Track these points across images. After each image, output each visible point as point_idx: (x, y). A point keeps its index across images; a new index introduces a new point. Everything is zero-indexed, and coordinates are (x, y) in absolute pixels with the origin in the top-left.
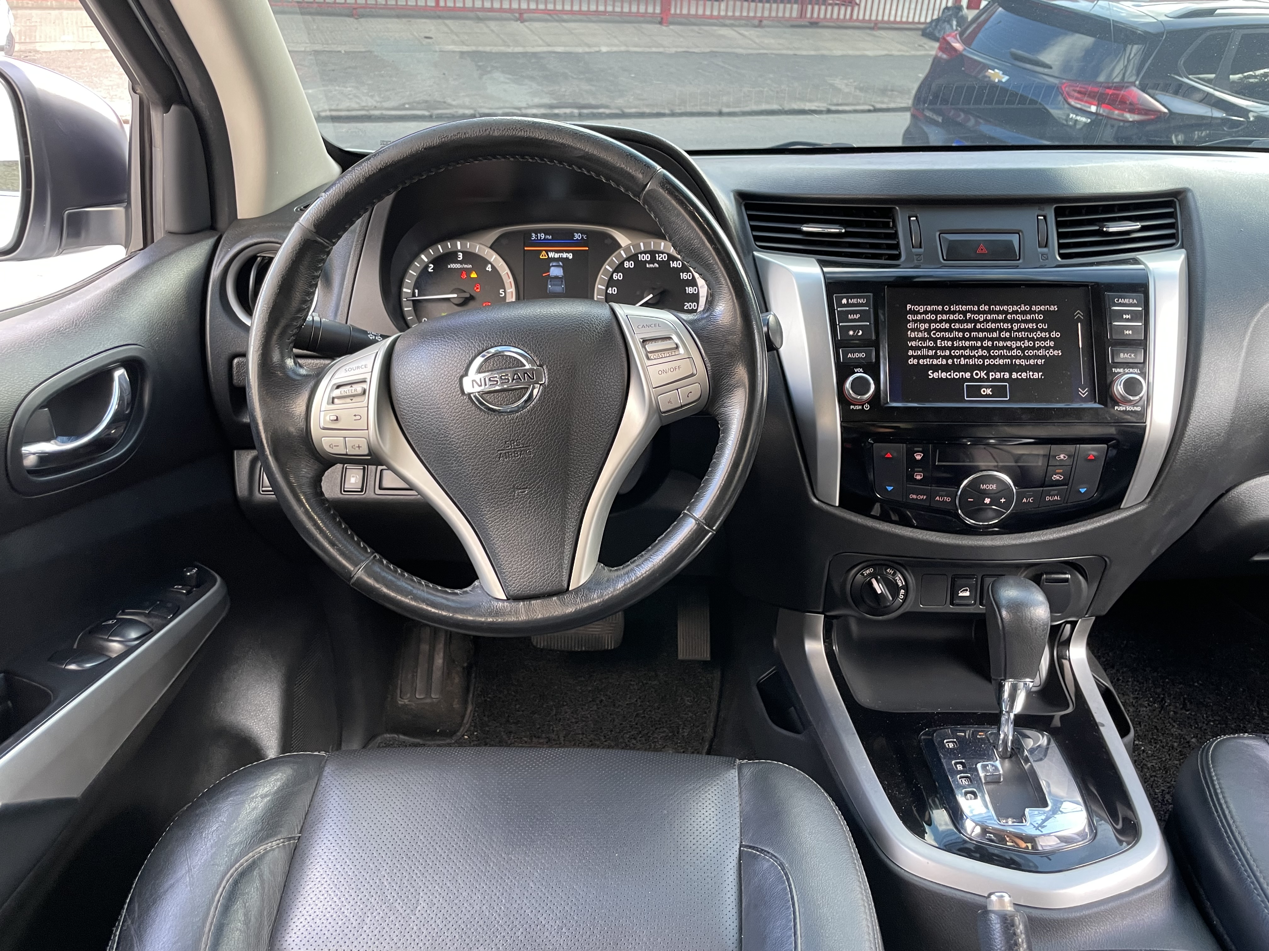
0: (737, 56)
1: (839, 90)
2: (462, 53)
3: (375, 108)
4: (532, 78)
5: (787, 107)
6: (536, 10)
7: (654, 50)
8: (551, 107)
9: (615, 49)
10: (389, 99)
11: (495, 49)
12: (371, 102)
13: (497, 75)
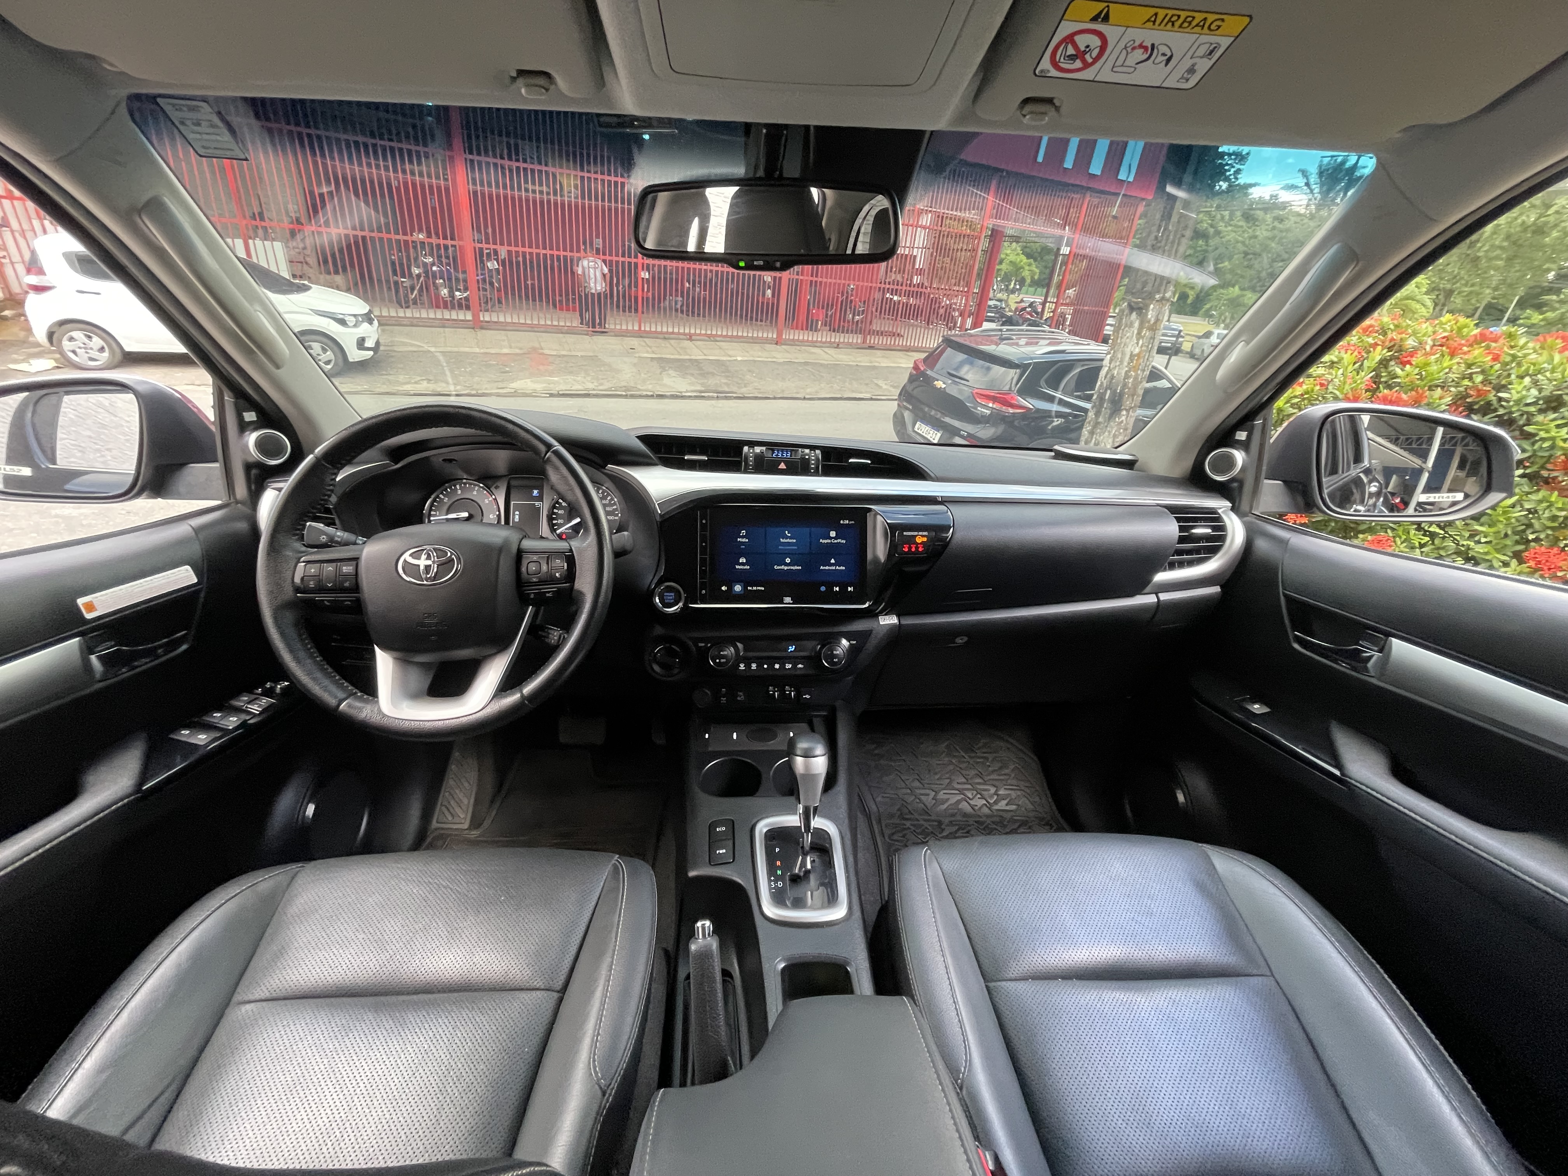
0: (822, 365)
1: (880, 387)
2: (652, 358)
3: (594, 390)
4: (692, 375)
5: (845, 396)
6: (700, 334)
7: (770, 360)
8: (701, 392)
9: (746, 359)
10: (601, 384)
11: (672, 357)
12: (591, 386)
13: (671, 372)
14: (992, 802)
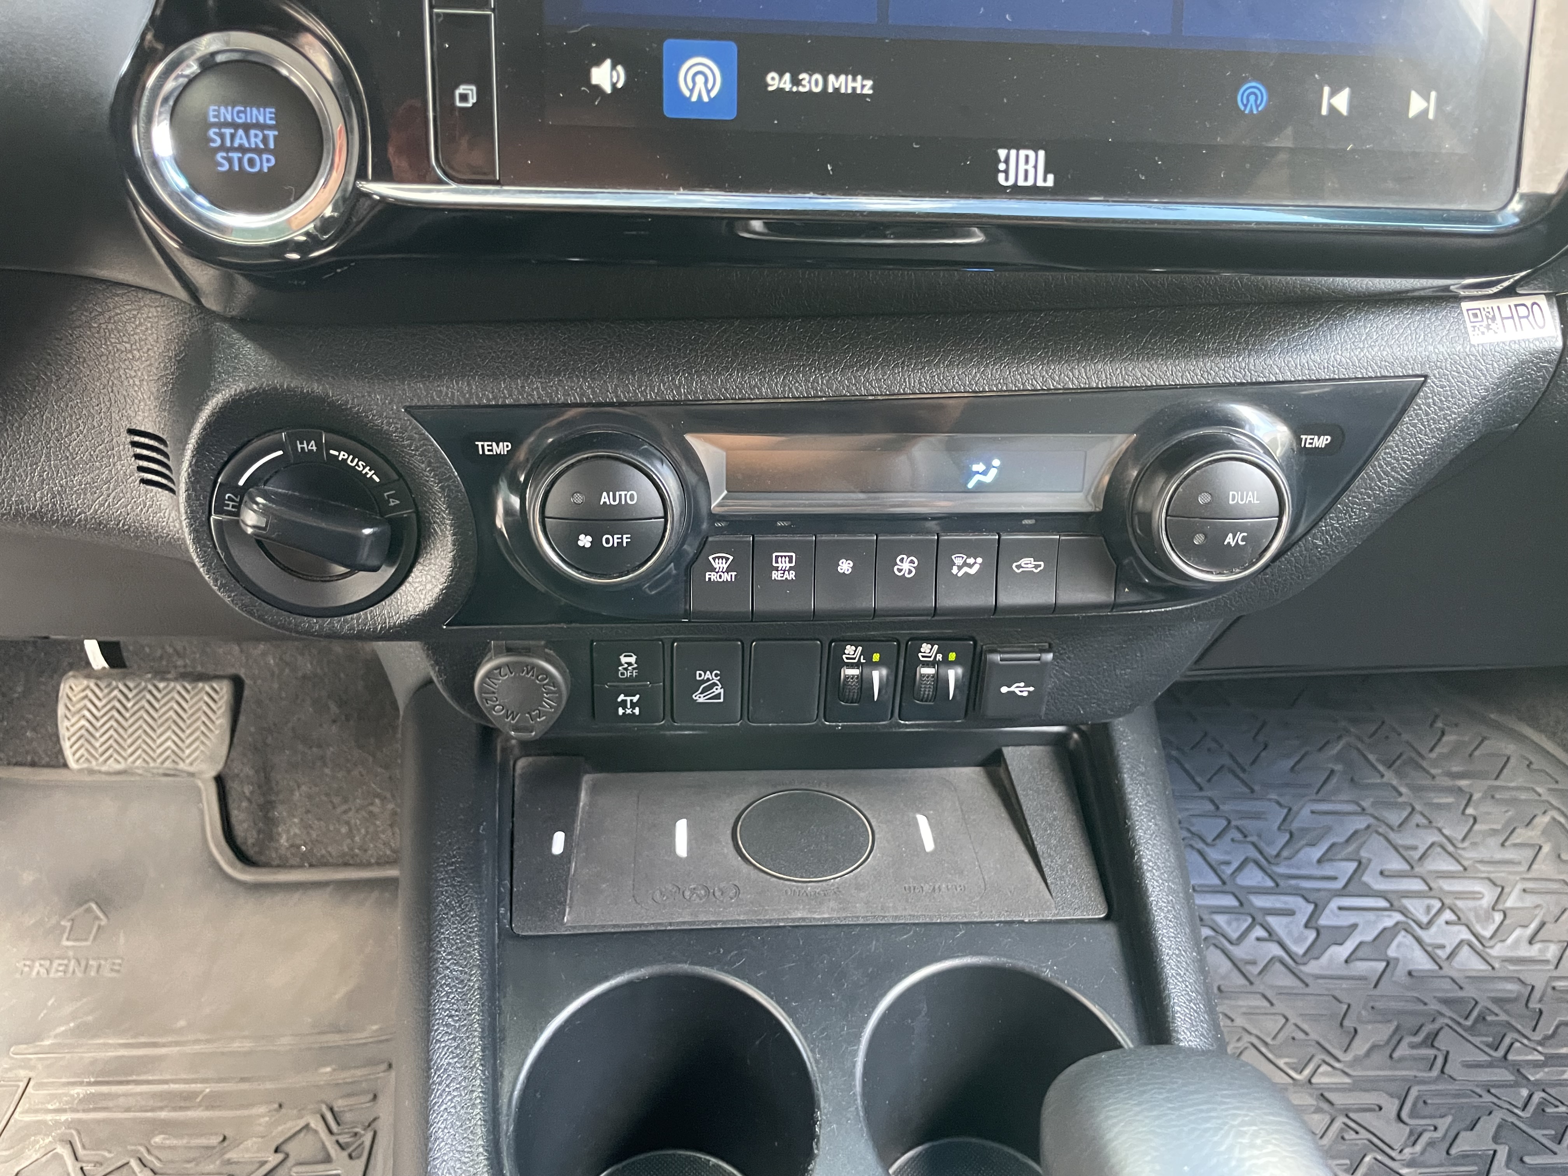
14: (1487, 933)
